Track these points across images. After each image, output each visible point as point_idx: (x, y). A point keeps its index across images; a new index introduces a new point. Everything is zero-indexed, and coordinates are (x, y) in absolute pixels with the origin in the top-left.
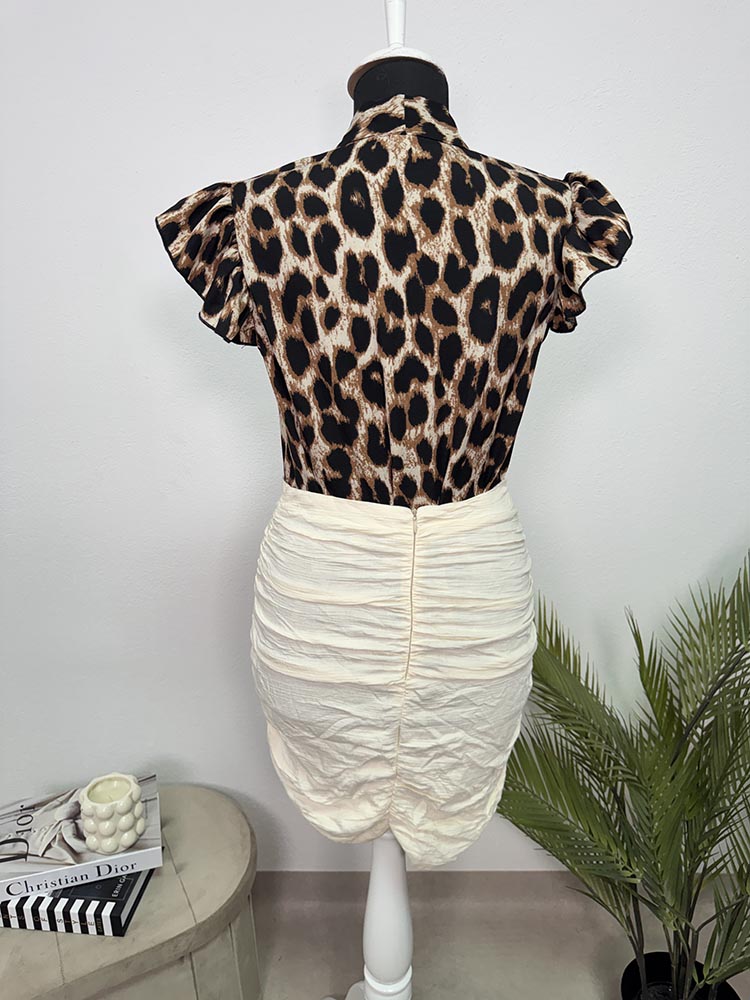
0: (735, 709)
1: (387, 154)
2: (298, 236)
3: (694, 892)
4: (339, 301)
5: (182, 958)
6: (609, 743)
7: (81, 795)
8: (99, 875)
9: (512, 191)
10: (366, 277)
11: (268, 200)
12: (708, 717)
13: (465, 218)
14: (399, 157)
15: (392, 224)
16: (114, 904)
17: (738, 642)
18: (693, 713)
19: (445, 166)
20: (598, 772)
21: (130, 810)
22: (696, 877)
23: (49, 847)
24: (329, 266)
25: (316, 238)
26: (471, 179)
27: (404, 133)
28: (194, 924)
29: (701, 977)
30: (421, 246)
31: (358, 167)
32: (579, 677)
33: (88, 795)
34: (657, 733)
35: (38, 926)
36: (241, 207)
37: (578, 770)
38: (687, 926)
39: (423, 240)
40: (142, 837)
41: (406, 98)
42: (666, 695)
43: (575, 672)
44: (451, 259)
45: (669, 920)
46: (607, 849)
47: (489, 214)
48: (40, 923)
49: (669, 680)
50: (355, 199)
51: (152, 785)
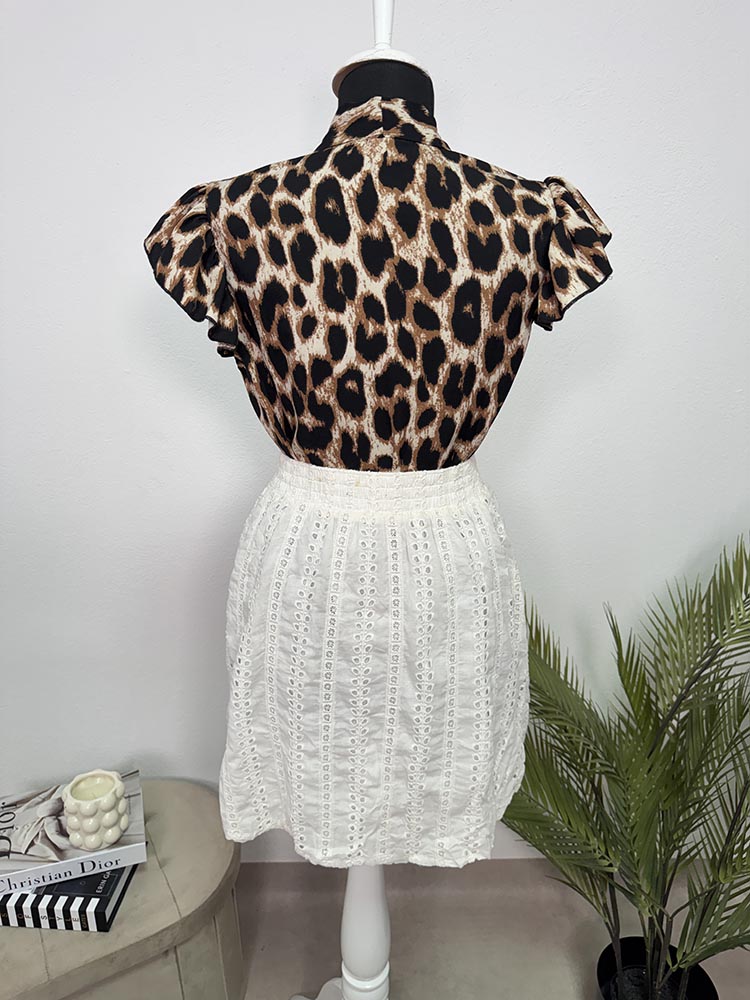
0: (711, 703)
1: (362, 159)
2: (274, 244)
3: (669, 878)
4: (316, 309)
5: (166, 952)
6: (588, 736)
7: (65, 792)
8: (83, 871)
9: (489, 192)
10: (343, 284)
11: (243, 208)
12: (683, 710)
13: (441, 221)
14: (374, 161)
15: (368, 229)
16: (98, 900)
17: (713, 636)
18: (669, 705)
19: (420, 169)
20: (577, 764)
21: (114, 807)
22: (671, 863)
23: (32, 844)
24: (306, 274)
25: (293, 247)
26: (446, 181)
27: (381, 136)
28: (177, 919)
29: (674, 961)
30: (398, 250)
31: (333, 173)
32: (559, 672)
33: (71, 792)
34: (635, 726)
35: (22, 923)
36: (216, 215)
37: (557, 761)
38: (660, 911)
39: (400, 245)
40: (126, 833)
41: (383, 99)
42: (643, 688)
43: (554, 667)
44: (430, 263)
45: (645, 907)
46: (585, 840)
47: (466, 217)
48: (23, 919)
49: (647, 675)
50: (330, 206)
51: (135, 781)
